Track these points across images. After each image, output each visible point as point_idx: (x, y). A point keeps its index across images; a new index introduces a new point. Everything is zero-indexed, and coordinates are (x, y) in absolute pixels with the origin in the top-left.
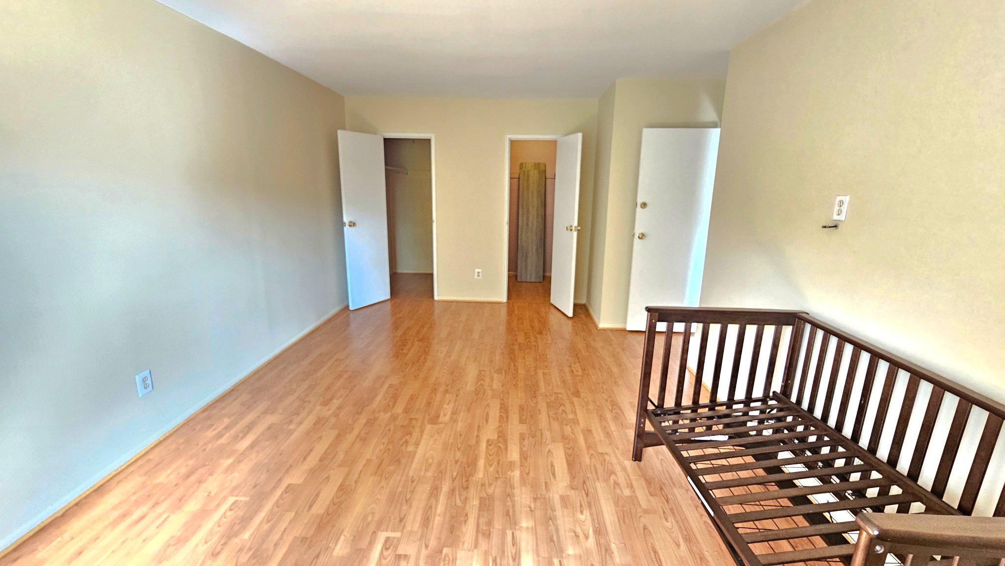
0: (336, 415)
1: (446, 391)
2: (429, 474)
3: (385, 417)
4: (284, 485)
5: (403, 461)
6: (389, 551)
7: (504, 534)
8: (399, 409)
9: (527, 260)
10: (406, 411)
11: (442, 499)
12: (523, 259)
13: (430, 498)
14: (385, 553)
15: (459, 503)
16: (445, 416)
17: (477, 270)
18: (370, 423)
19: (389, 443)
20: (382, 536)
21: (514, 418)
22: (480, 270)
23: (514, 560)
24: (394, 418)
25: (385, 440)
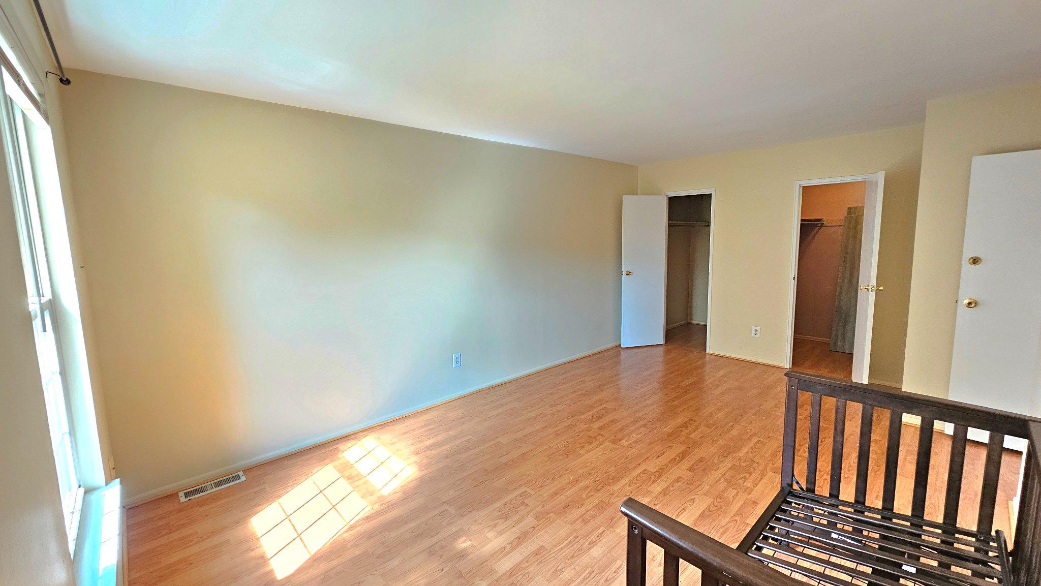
0: (553, 414)
1: (644, 426)
2: (581, 471)
3: (583, 426)
4: (497, 441)
5: (571, 456)
6: (521, 498)
7: (598, 527)
8: (596, 425)
9: (845, 325)
10: (600, 428)
11: (575, 488)
12: (841, 324)
13: (569, 484)
14: (518, 498)
15: (584, 496)
16: (627, 441)
17: (754, 328)
18: (570, 427)
19: (571, 443)
20: (524, 489)
21: (685, 464)
22: (758, 328)
23: (590, 544)
24: (588, 430)
25: (571, 440)
